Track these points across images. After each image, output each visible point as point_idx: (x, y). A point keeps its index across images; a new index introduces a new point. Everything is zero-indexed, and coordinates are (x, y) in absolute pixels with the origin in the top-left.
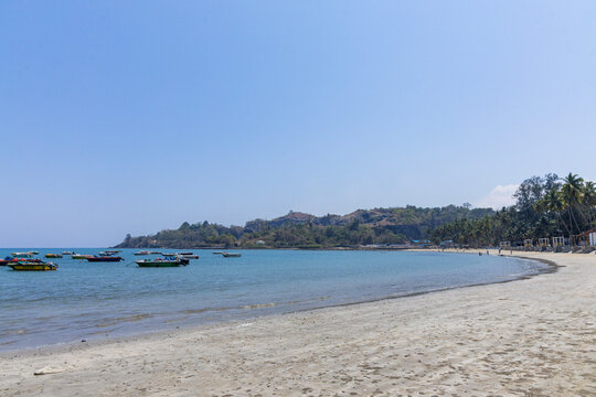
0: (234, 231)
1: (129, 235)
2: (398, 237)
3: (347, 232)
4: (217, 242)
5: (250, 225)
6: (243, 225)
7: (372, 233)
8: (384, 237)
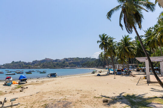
2: (74, 65)
3: (62, 64)
6: (31, 62)
7: (68, 64)
8: (71, 65)
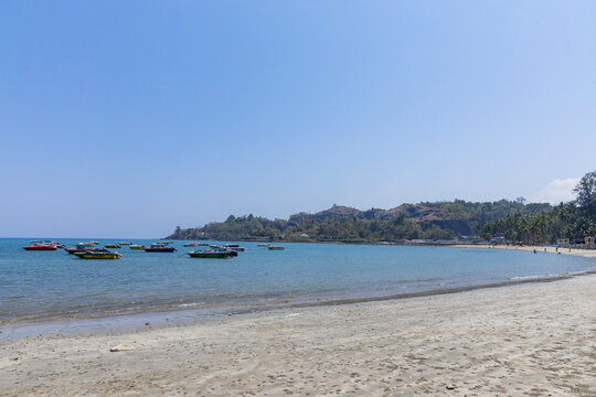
0: (278, 225)
1: (178, 227)
2: (445, 232)
3: (392, 226)
4: (262, 235)
5: (294, 218)
7: (418, 228)
8: (430, 232)
